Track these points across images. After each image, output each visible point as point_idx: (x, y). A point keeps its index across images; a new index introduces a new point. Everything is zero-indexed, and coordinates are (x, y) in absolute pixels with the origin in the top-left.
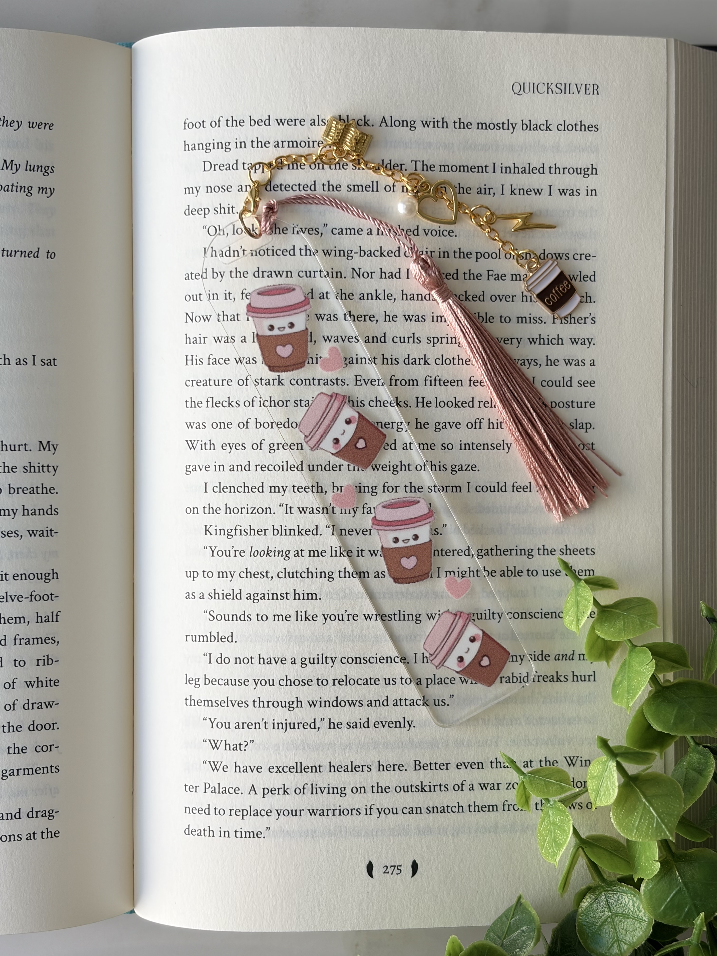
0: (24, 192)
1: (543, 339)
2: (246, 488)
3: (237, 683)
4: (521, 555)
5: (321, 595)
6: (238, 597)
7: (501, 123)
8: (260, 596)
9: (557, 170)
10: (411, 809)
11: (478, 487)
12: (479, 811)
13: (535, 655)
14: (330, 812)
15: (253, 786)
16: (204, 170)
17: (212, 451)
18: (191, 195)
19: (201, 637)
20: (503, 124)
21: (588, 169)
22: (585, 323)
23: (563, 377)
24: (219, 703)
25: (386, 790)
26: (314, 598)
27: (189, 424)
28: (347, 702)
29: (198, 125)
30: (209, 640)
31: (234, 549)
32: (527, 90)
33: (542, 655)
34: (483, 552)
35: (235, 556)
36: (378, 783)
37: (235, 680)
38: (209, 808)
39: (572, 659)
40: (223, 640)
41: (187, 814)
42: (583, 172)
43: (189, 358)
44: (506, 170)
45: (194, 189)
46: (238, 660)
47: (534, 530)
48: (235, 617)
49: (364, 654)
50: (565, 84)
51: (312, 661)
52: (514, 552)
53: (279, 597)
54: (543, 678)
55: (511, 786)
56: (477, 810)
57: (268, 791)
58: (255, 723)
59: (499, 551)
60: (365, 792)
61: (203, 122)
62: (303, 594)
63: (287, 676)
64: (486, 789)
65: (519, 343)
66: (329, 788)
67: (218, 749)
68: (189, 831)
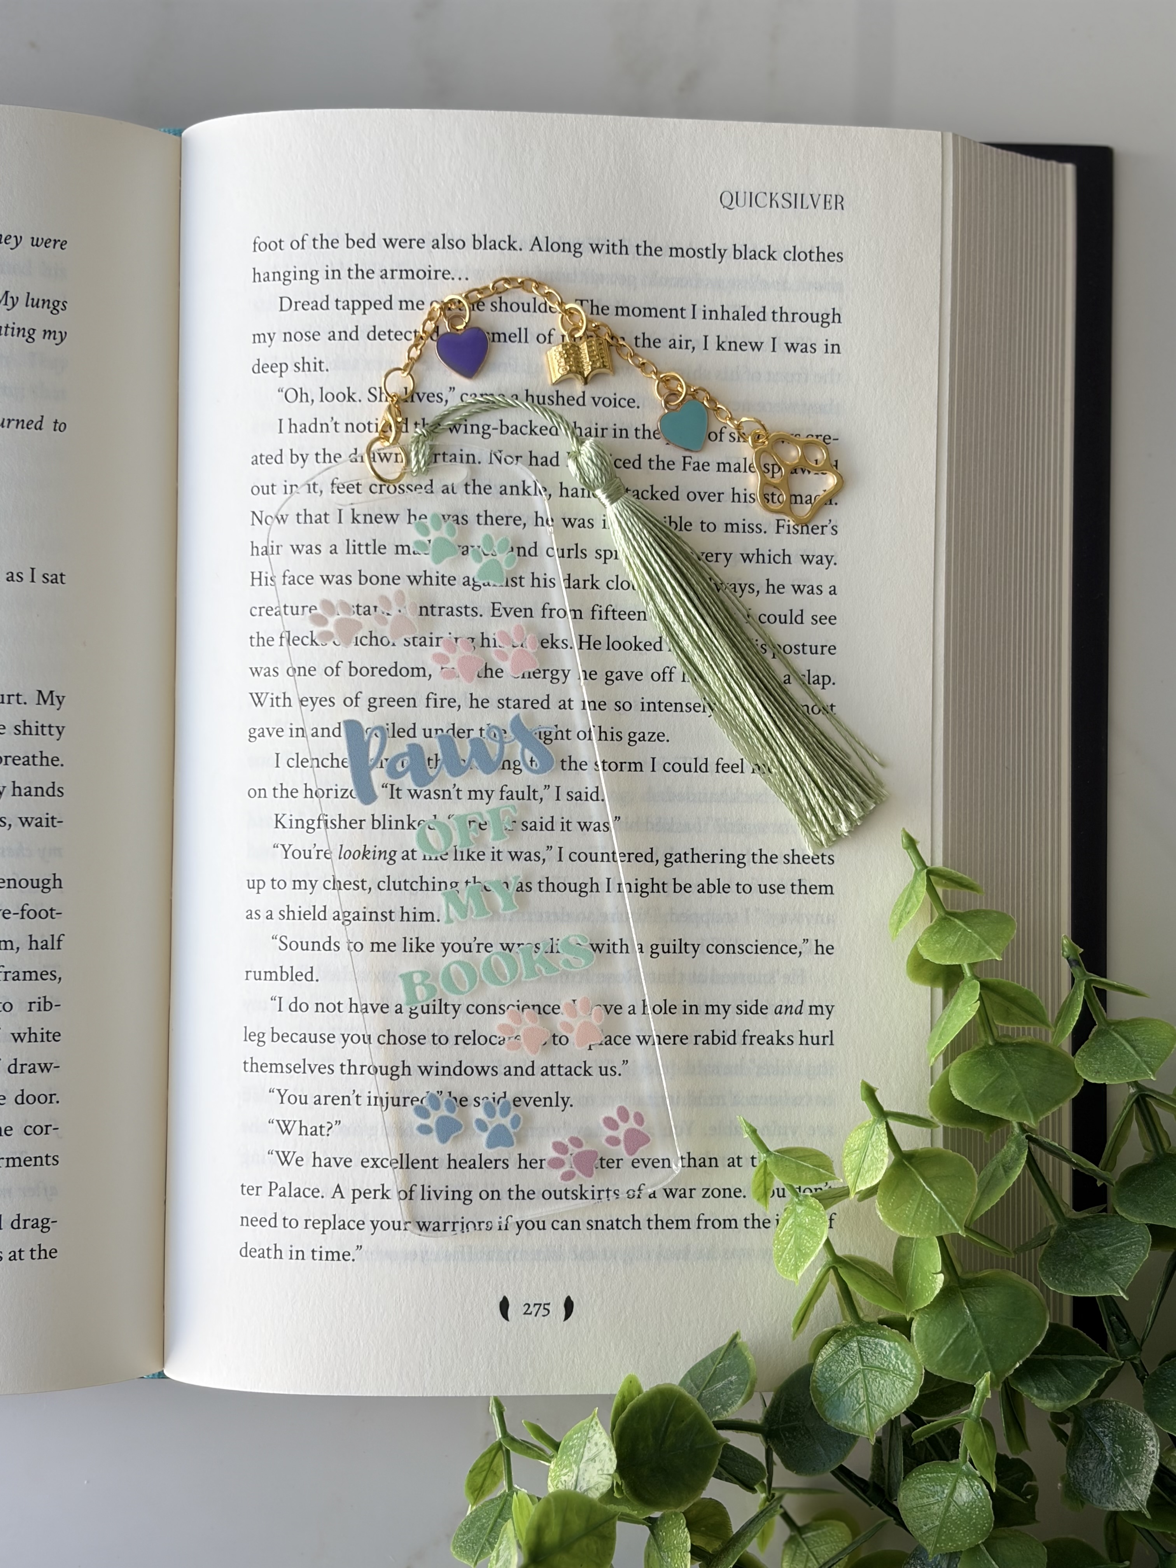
0: (23, 336)
1: (763, 555)
2: (335, 762)
3: (319, 1039)
4: (728, 862)
5: (439, 915)
6: (322, 916)
7: (704, 248)
8: (352, 916)
9: (784, 316)
10: (564, 1223)
11: (667, 765)
12: (662, 1228)
13: (746, 1006)
14: (449, 1227)
15: (338, 1186)
16: (282, 310)
17: (287, 708)
18: (262, 344)
19: (268, 974)
20: (707, 249)
21: (828, 315)
22: (822, 533)
23: (791, 610)
24: (292, 1068)
25: (529, 1195)
26: (430, 918)
27: (254, 670)
28: (475, 1069)
29: (273, 246)
30: (279, 978)
31: (317, 848)
32: (741, 202)
33: (757, 1006)
34: (674, 858)
35: (318, 858)
36: (518, 1186)
37: (315, 1035)
38: (275, 1218)
39: (800, 1013)
40: (299, 978)
41: (245, 1227)
42: (820, 319)
43: (257, 575)
44: (710, 315)
45: (267, 337)
46: (320, 1006)
47: (748, 827)
48: (316, 945)
49: (500, 1000)
50: (796, 195)
51: (425, 1010)
52: (717, 859)
53: (380, 917)
54: (758, 1039)
55: (710, 1193)
56: (659, 1226)
57: (360, 1194)
58: (343, 1097)
59: (696, 857)
60: (499, 1199)
61: (280, 241)
62: (415, 913)
63: (389, 1031)
64: (674, 1196)
65: (728, 560)
66: (447, 1192)
67: (289, 1133)
68: (247, 1252)
